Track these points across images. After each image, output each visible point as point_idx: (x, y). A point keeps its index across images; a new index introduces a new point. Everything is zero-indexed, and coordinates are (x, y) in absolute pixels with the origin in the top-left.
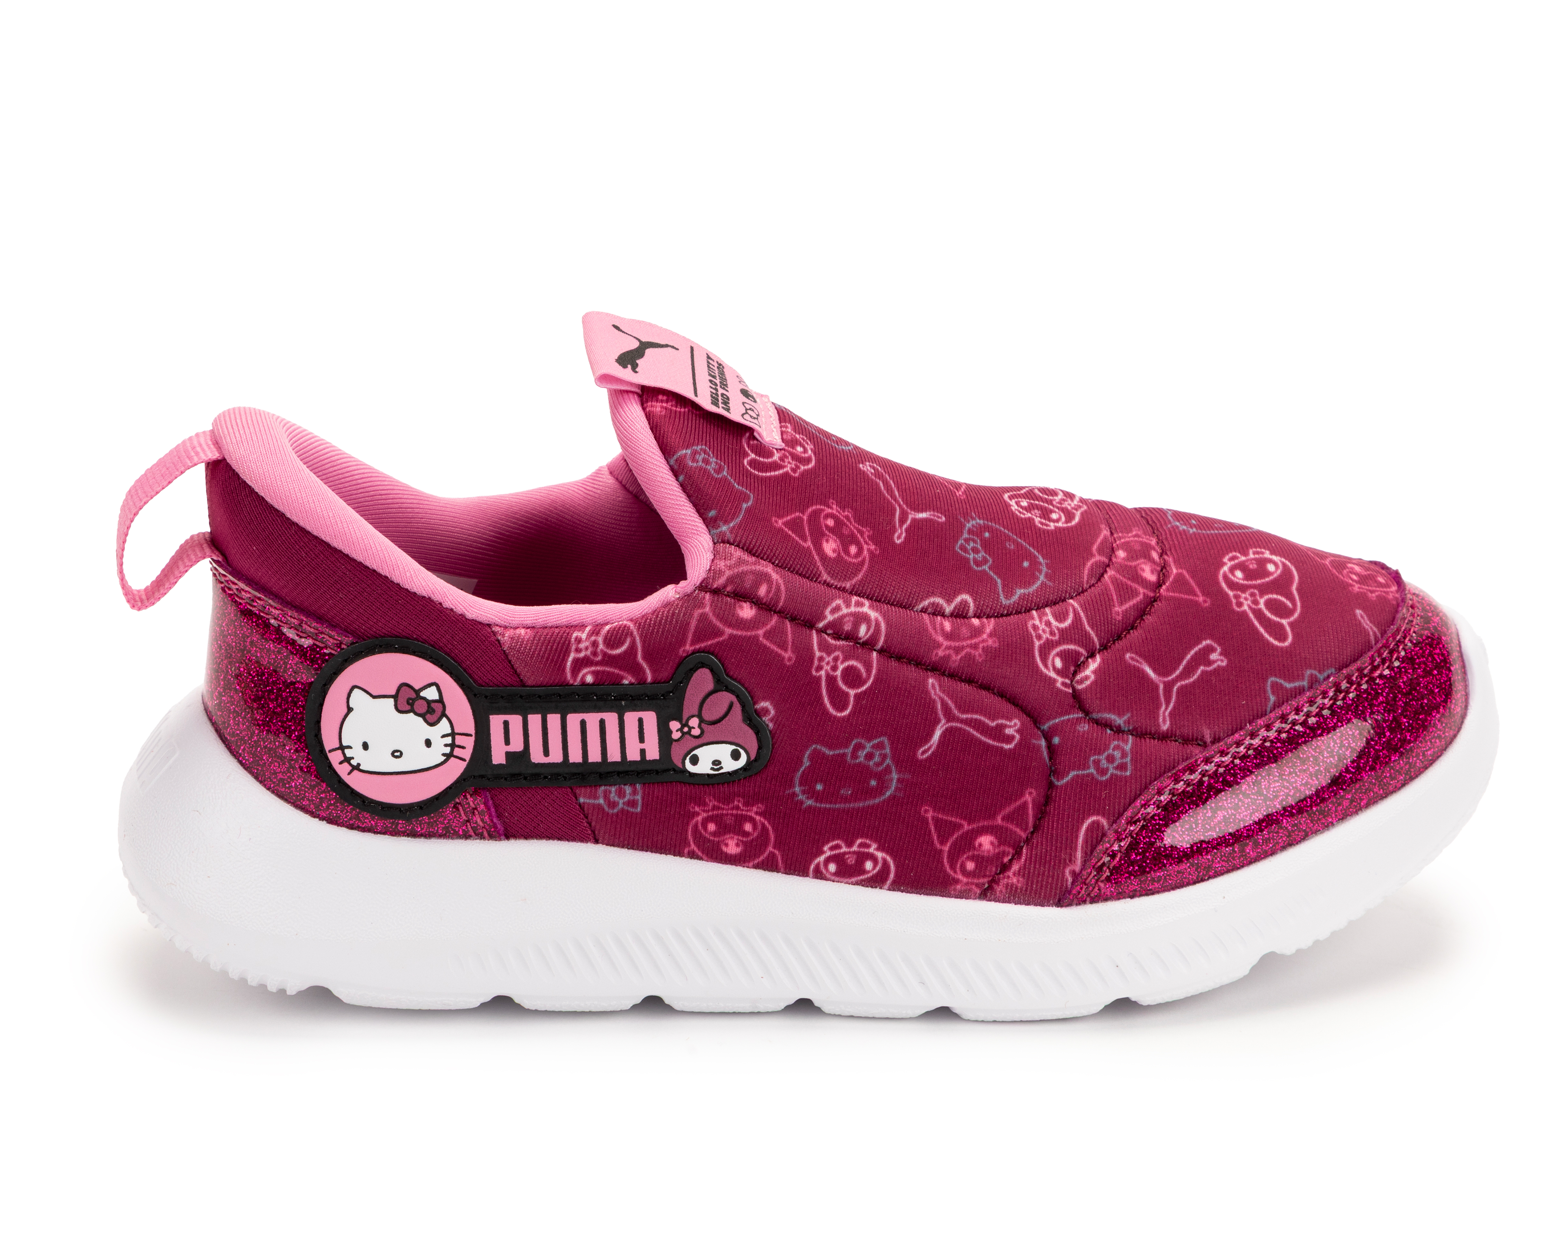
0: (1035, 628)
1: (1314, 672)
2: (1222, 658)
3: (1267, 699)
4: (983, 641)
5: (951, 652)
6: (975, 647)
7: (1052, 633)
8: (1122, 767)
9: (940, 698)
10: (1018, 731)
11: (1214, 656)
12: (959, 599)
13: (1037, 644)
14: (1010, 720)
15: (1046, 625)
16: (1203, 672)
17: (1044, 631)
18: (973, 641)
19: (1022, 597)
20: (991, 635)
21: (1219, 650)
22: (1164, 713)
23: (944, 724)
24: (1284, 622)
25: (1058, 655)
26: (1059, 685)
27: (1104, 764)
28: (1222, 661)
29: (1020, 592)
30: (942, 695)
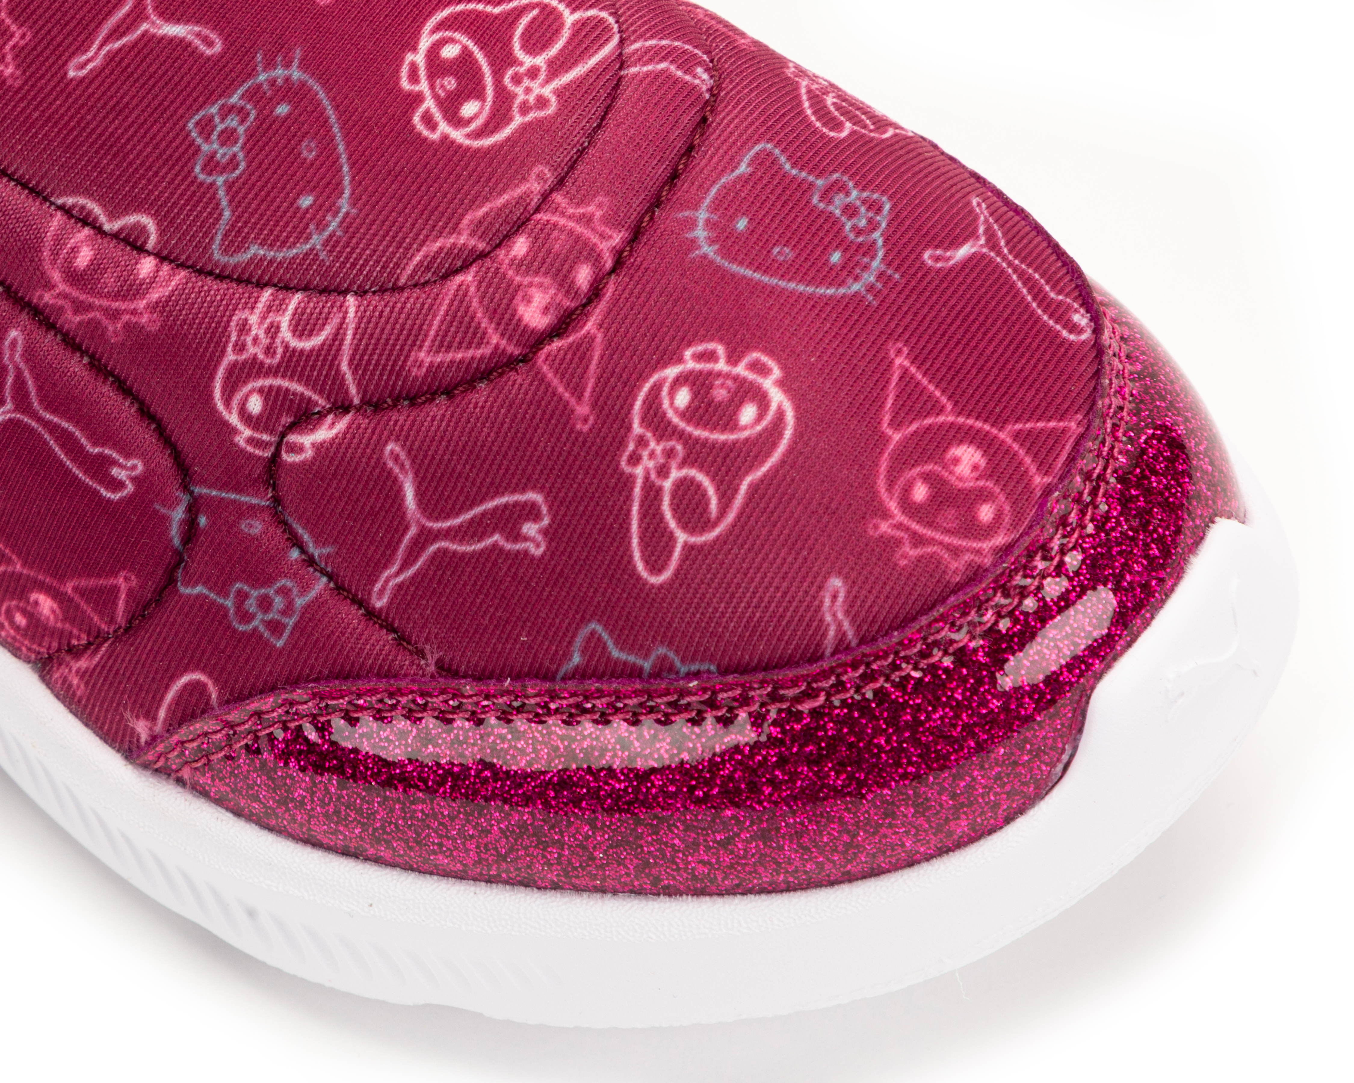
0: (244, 328)
1: (671, 655)
2: (539, 538)
3: (567, 655)
4: (134, 312)
5: (67, 305)
6: (115, 315)
7: (269, 350)
8: (276, 627)
9: (17, 369)
10: (133, 479)
11: (530, 529)
12: (132, 219)
13: (230, 357)
14: (128, 456)
15: (268, 331)
16: (495, 545)
17: (256, 340)
18: (116, 305)
19: (258, 262)
20: (154, 307)
21: (546, 521)
22: (387, 581)
23: (8, 412)
24: (681, 537)
25: (261, 391)
26: (240, 441)
27: (251, 605)
28: (538, 546)
29: (255, 250)
30: (22, 365)
